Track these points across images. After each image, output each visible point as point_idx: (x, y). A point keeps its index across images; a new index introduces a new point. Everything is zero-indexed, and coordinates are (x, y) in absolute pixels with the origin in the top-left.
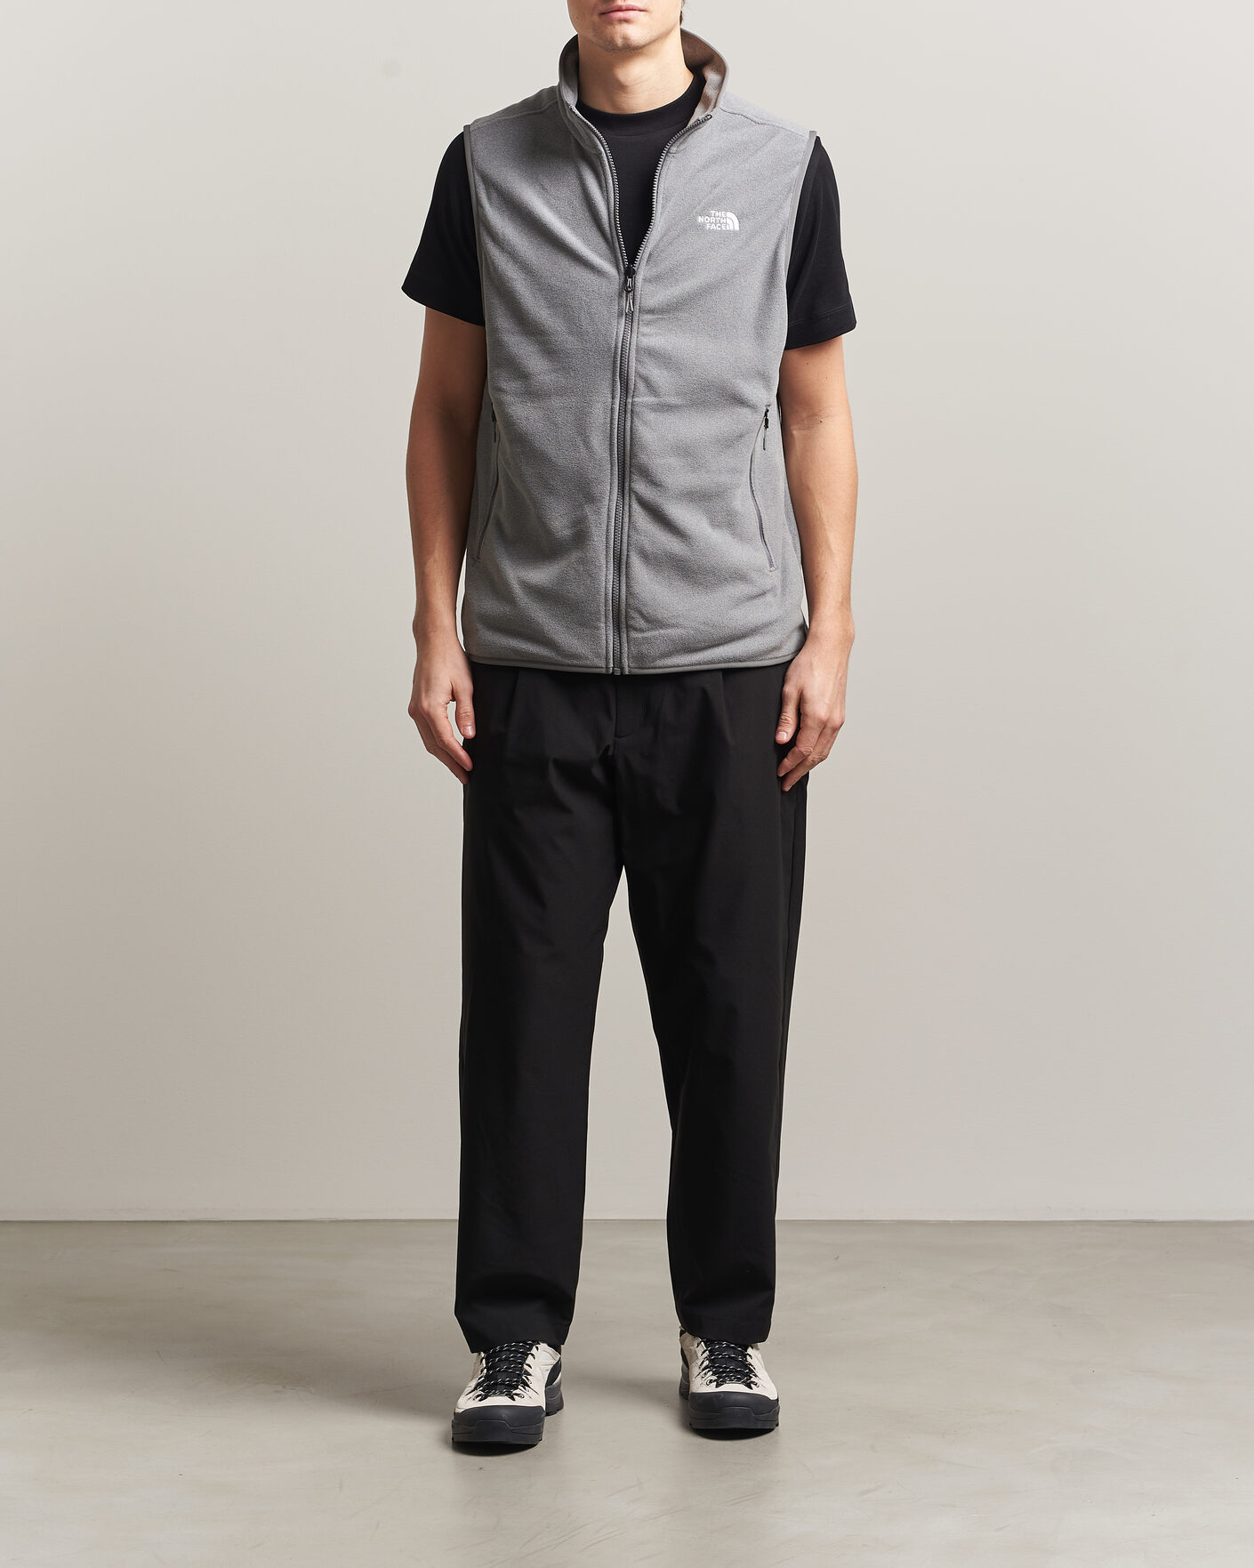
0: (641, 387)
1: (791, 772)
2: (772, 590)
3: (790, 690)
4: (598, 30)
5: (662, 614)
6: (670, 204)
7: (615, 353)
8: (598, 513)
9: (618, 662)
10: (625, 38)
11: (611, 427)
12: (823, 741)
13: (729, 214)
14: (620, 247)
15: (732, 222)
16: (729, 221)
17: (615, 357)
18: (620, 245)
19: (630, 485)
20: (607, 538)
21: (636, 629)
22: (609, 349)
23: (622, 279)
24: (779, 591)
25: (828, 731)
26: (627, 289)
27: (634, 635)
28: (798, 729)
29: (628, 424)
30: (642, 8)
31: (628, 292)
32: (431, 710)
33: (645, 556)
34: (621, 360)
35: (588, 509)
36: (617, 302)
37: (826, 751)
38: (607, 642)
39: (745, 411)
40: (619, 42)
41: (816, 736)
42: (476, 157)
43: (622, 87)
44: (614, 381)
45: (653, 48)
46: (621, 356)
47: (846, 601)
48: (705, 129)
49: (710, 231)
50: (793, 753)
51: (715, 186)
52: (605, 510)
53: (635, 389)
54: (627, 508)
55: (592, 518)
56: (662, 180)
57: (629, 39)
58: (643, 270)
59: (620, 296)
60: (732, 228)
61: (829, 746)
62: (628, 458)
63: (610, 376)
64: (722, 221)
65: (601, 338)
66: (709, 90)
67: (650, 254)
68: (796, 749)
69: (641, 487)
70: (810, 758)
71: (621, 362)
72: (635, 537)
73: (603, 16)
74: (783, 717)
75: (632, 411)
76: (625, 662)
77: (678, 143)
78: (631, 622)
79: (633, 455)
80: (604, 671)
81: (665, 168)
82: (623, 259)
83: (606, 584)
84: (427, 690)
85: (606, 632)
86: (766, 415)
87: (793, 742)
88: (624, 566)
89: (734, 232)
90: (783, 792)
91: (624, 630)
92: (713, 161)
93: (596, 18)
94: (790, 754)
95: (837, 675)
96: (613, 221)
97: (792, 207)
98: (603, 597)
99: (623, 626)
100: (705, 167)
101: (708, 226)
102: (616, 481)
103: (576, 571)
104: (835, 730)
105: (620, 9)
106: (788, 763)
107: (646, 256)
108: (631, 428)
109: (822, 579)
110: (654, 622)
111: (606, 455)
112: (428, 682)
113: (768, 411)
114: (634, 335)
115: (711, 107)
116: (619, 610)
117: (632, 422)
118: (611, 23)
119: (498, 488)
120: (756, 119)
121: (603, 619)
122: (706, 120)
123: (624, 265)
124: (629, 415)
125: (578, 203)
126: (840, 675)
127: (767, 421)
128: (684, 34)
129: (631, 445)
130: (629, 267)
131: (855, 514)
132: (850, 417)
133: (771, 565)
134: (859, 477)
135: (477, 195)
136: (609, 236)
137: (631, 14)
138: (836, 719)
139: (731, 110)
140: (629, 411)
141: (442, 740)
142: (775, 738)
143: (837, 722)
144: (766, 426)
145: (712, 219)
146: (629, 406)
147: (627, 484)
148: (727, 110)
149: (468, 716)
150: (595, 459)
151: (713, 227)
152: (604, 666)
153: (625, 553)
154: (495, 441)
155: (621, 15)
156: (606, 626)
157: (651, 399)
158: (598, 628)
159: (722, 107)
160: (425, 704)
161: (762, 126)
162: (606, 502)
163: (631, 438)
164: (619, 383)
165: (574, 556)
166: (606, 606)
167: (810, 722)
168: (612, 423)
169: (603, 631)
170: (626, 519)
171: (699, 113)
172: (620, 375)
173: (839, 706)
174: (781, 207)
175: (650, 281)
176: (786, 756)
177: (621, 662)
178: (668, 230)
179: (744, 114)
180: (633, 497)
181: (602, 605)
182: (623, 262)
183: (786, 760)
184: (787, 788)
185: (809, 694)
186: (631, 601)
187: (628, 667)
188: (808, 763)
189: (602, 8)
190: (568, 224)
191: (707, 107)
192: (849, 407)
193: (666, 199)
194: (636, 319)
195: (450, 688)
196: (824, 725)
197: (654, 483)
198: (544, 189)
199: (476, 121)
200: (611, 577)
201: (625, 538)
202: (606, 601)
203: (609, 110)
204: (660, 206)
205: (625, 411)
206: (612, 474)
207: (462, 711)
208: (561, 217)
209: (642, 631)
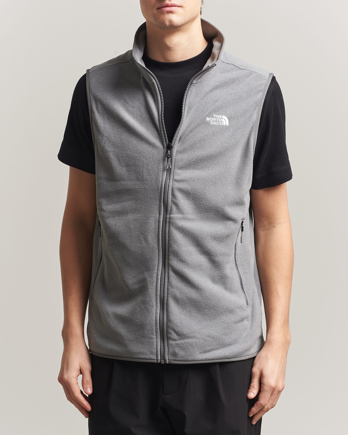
0: (174, 208)
1: (256, 414)
2: (247, 318)
3: (256, 370)
4: (156, 17)
5: (185, 331)
6: (192, 111)
7: (161, 191)
8: (152, 277)
9: (163, 357)
10: (171, 21)
11: (158, 230)
12: (273, 397)
13: (224, 117)
14: (164, 134)
15: (225, 121)
16: (223, 120)
17: (161, 193)
18: (164, 132)
19: (168, 262)
20: (156, 290)
21: (172, 339)
22: (158, 188)
23: (165, 151)
24: (250, 318)
25: (275, 392)
26: (168, 156)
27: (171, 342)
28: (260, 391)
29: (167, 229)
30: (179, 5)
31: (168, 158)
32: (69, 380)
33: (176, 300)
34: (164, 194)
35: (146, 274)
36: (162, 163)
37: (275, 403)
38: (157, 346)
39: (230, 223)
40: (167, 23)
41: (270, 395)
42: (91, 86)
43: (168, 48)
44: (160, 206)
45: (186, 27)
46: (164, 192)
47: (286, 322)
48: (212, 71)
49: (213, 125)
50: (257, 404)
51: (216, 101)
52: (155, 275)
53: (171, 210)
54: (167, 274)
55: (149, 279)
56: (188, 98)
57: (173, 22)
58: (176, 147)
59: (164, 160)
60: (225, 124)
61: (276, 400)
62: (167, 247)
63: (158, 203)
64: (220, 120)
65: (154, 182)
66: (215, 50)
67: (180, 138)
68: (258, 402)
69: (175, 263)
70: (266, 407)
71: (164, 196)
72: (171, 290)
73: (159, 10)
74: (252, 385)
75: (169, 222)
76: (167, 357)
77: (197, 78)
78: (169, 336)
79: (170, 246)
80: (155, 361)
81: (190, 92)
82: (166, 140)
83: (156, 315)
84: (67, 369)
85: (156, 341)
86: (242, 224)
87: (257, 398)
88: (165, 305)
89: (226, 126)
90: (252, 425)
91: (166, 339)
92: (217, 87)
93: (155, 11)
94: (255, 405)
95: (281, 362)
96: (160, 120)
97: (258, 114)
98: (154, 322)
99: (165, 337)
100: (211, 91)
101: (212, 123)
102: (161, 259)
103: (140, 307)
104: (280, 392)
105: (168, 6)
106: (254, 410)
107: (178, 138)
108: (169, 231)
109: (274, 311)
110: (181, 335)
111: (156, 245)
112: (68, 364)
113: (243, 222)
114: (171, 181)
115: (215, 60)
116: (163, 329)
117: (169, 228)
118: (163, 13)
119: (102, 261)
120: (240, 67)
121: (155, 334)
122: (212, 67)
123: (166, 143)
124: (167, 224)
125: (143, 109)
126: (282, 362)
127: (242, 227)
128: (203, 22)
129: (169, 240)
130: (169, 145)
131: (292, 276)
132: (290, 224)
133: (247, 304)
134: (295, 256)
135: (91, 106)
136: (158, 127)
137: (173, 9)
138: (280, 386)
139: (227, 62)
140: (168, 222)
141: (74, 396)
142: (247, 396)
143: (281, 388)
144: (242, 230)
145: (214, 119)
146: (168, 219)
147: (167, 261)
148: (225, 61)
149: (88, 383)
150: (150, 248)
151: (215, 123)
152: (155, 359)
153: (166, 298)
154: (100, 236)
155: (168, 9)
156: (156, 337)
157: (180, 216)
158: (152, 338)
159: (222, 60)
160: (66, 377)
161: (243, 70)
162: (156, 271)
163: (169, 237)
164: (163, 207)
165: (139, 299)
166: (156, 326)
167: (266, 388)
168: (159, 228)
169: (155, 340)
170: (166, 280)
171: (209, 63)
172: (164, 202)
173: (281, 380)
174: (252, 115)
175: (180, 152)
176: (253, 406)
177: (164, 357)
178: (190, 124)
179: (234, 64)
180: (170, 268)
181: (154, 326)
182: (166, 142)
183: (253, 408)
184: (254, 423)
185: (265, 373)
186: (169, 324)
187: (168, 359)
188: (265, 410)
189: (158, 5)
190: (138, 121)
191: (213, 60)
192: (290, 219)
193: (190, 108)
194: (172, 172)
195: (79, 368)
196: (273, 390)
197: (182, 261)
198: (126, 102)
199: (93, 67)
200: (158, 311)
201: (166, 291)
202: (156, 323)
203: (162, 60)
204: (186, 112)
205: (166, 222)
206: (159, 256)
207: (85, 380)
208: (134, 117)
209: (175, 340)
